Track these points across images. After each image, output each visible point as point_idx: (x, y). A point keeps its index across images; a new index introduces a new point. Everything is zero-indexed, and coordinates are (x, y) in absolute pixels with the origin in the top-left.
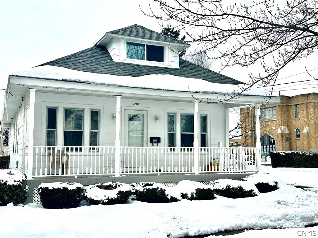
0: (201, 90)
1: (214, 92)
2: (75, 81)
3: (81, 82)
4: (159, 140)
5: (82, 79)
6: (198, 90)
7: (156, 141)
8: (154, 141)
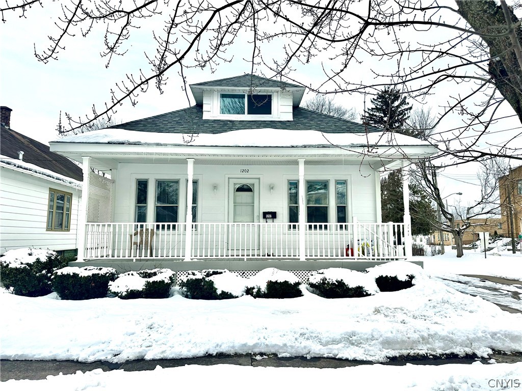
0: (301, 144)
1: (320, 145)
2: (123, 143)
3: (130, 144)
4: (274, 215)
5: (131, 141)
6: (294, 145)
7: (270, 216)
8: (267, 216)
